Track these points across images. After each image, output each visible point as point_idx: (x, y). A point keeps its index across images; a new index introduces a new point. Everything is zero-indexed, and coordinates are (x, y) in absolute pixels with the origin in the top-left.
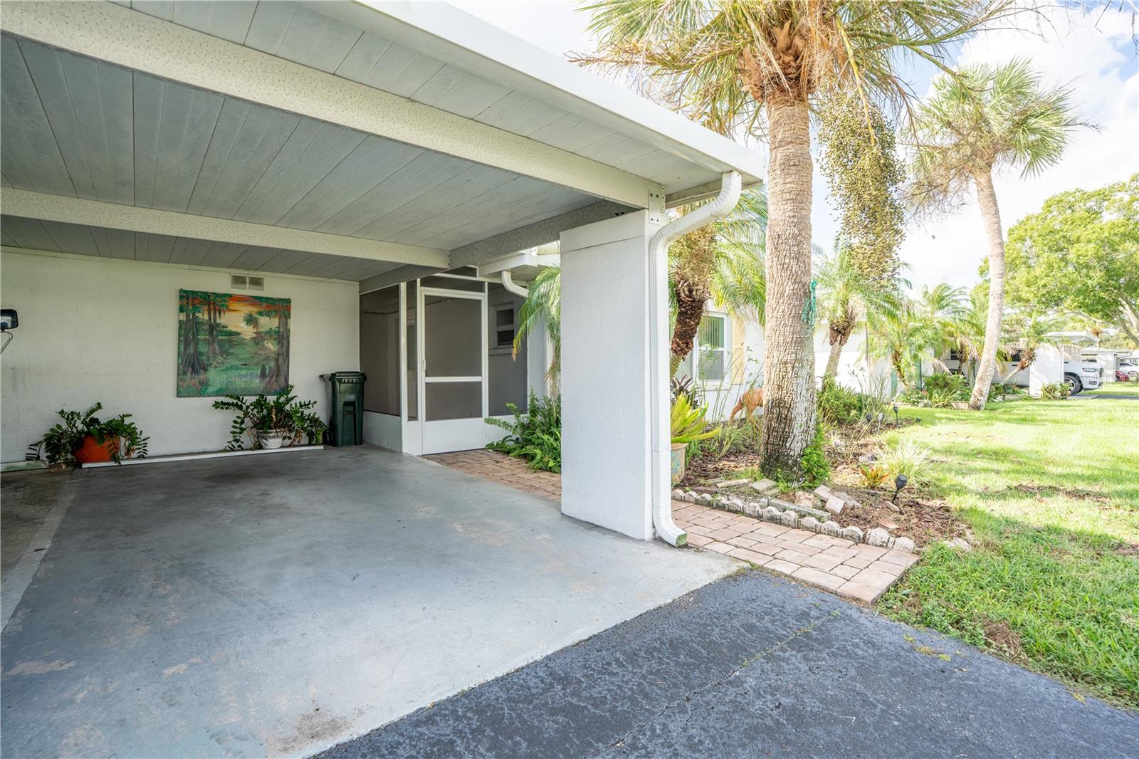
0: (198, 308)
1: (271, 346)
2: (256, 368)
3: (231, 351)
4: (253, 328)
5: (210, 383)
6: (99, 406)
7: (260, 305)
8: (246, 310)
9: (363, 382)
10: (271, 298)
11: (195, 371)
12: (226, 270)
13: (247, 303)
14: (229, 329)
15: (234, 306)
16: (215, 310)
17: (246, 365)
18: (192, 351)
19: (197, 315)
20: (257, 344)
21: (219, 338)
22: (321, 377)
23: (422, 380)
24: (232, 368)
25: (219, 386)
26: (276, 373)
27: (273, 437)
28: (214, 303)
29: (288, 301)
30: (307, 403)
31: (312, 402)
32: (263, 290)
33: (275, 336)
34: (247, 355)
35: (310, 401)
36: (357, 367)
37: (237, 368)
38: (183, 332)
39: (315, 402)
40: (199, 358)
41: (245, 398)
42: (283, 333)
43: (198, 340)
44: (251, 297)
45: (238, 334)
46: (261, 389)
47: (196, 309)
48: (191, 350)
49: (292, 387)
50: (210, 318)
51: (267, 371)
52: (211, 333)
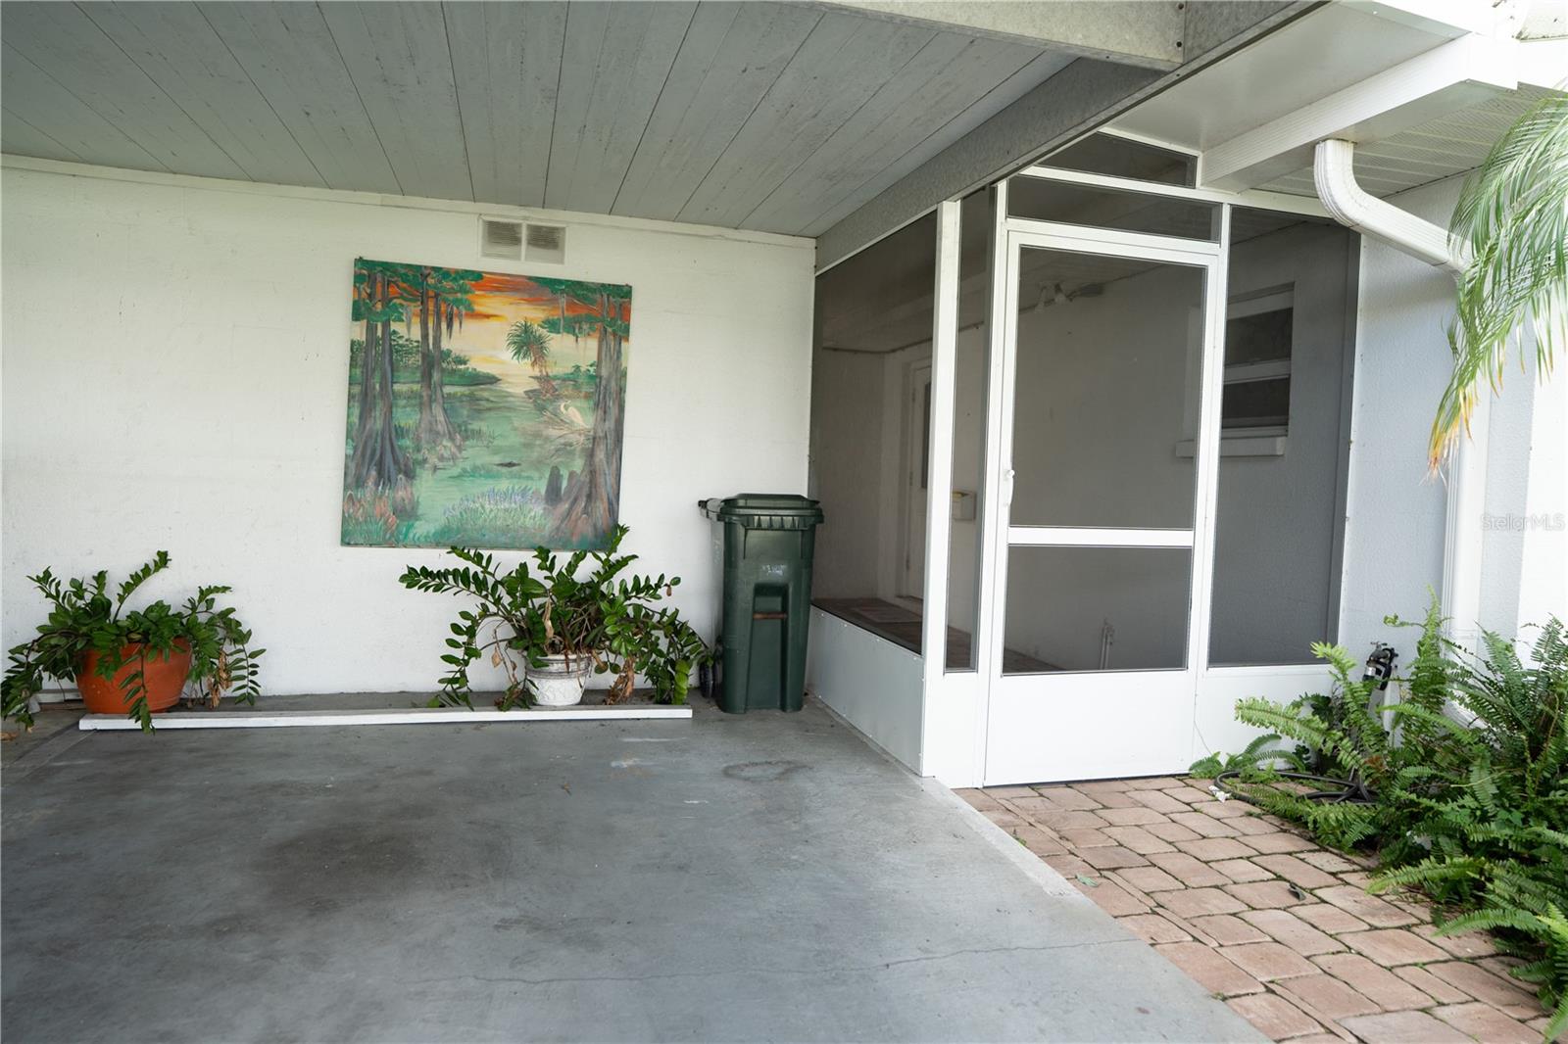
0: (395, 309)
1: (578, 417)
2: (536, 475)
3: (475, 426)
4: (534, 364)
5: (420, 512)
6: (163, 559)
7: (553, 301)
8: (514, 313)
9: (813, 528)
10: (580, 284)
11: (384, 478)
12: (469, 206)
13: (518, 295)
14: (471, 365)
15: (486, 303)
16: (438, 314)
17: (510, 465)
18: (379, 425)
19: (394, 326)
20: (541, 409)
21: (447, 390)
22: (703, 504)
23: (1000, 534)
24: (475, 472)
25: (443, 521)
26: (586, 490)
27: (559, 675)
28: (437, 296)
29: (623, 293)
30: (653, 582)
31: (667, 581)
32: (562, 262)
33: (586, 389)
34: (515, 440)
35: (662, 577)
36: (796, 481)
37: (489, 474)
38: (358, 371)
39: (676, 581)
40: (395, 443)
41: (497, 555)
42: (608, 381)
43: (396, 395)
44: (530, 278)
45: (492, 380)
46: (546, 532)
47: (391, 312)
48: (377, 423)
49: (624, 530)
50: (425, 336)
51: (564, 484)
52: (427, 376)
